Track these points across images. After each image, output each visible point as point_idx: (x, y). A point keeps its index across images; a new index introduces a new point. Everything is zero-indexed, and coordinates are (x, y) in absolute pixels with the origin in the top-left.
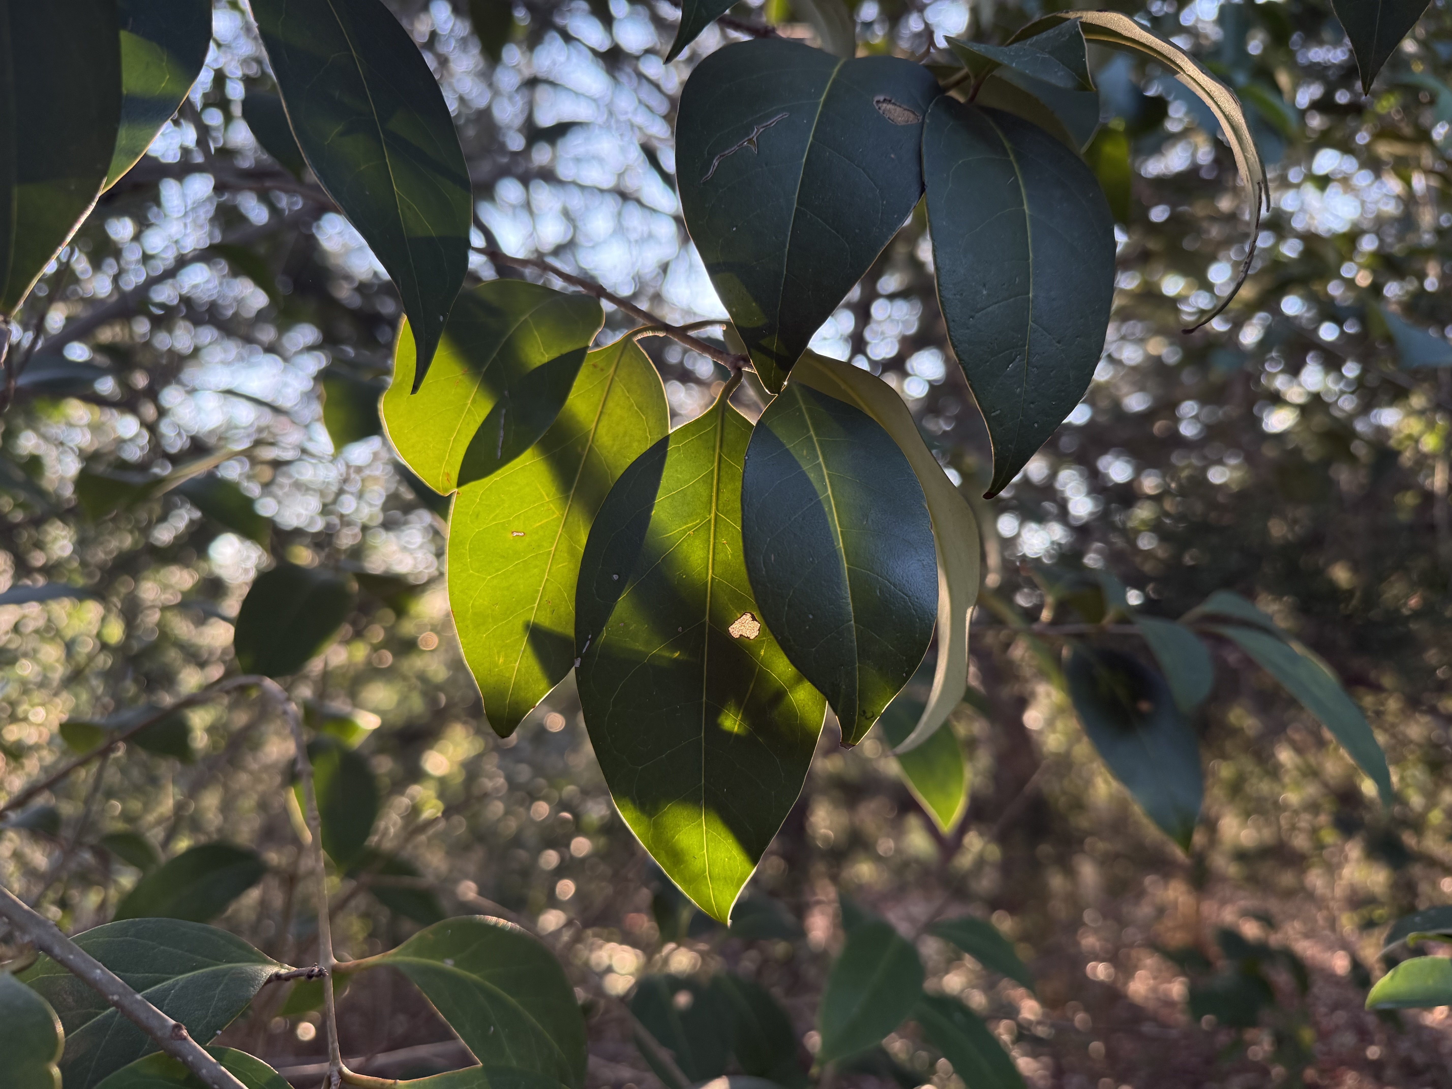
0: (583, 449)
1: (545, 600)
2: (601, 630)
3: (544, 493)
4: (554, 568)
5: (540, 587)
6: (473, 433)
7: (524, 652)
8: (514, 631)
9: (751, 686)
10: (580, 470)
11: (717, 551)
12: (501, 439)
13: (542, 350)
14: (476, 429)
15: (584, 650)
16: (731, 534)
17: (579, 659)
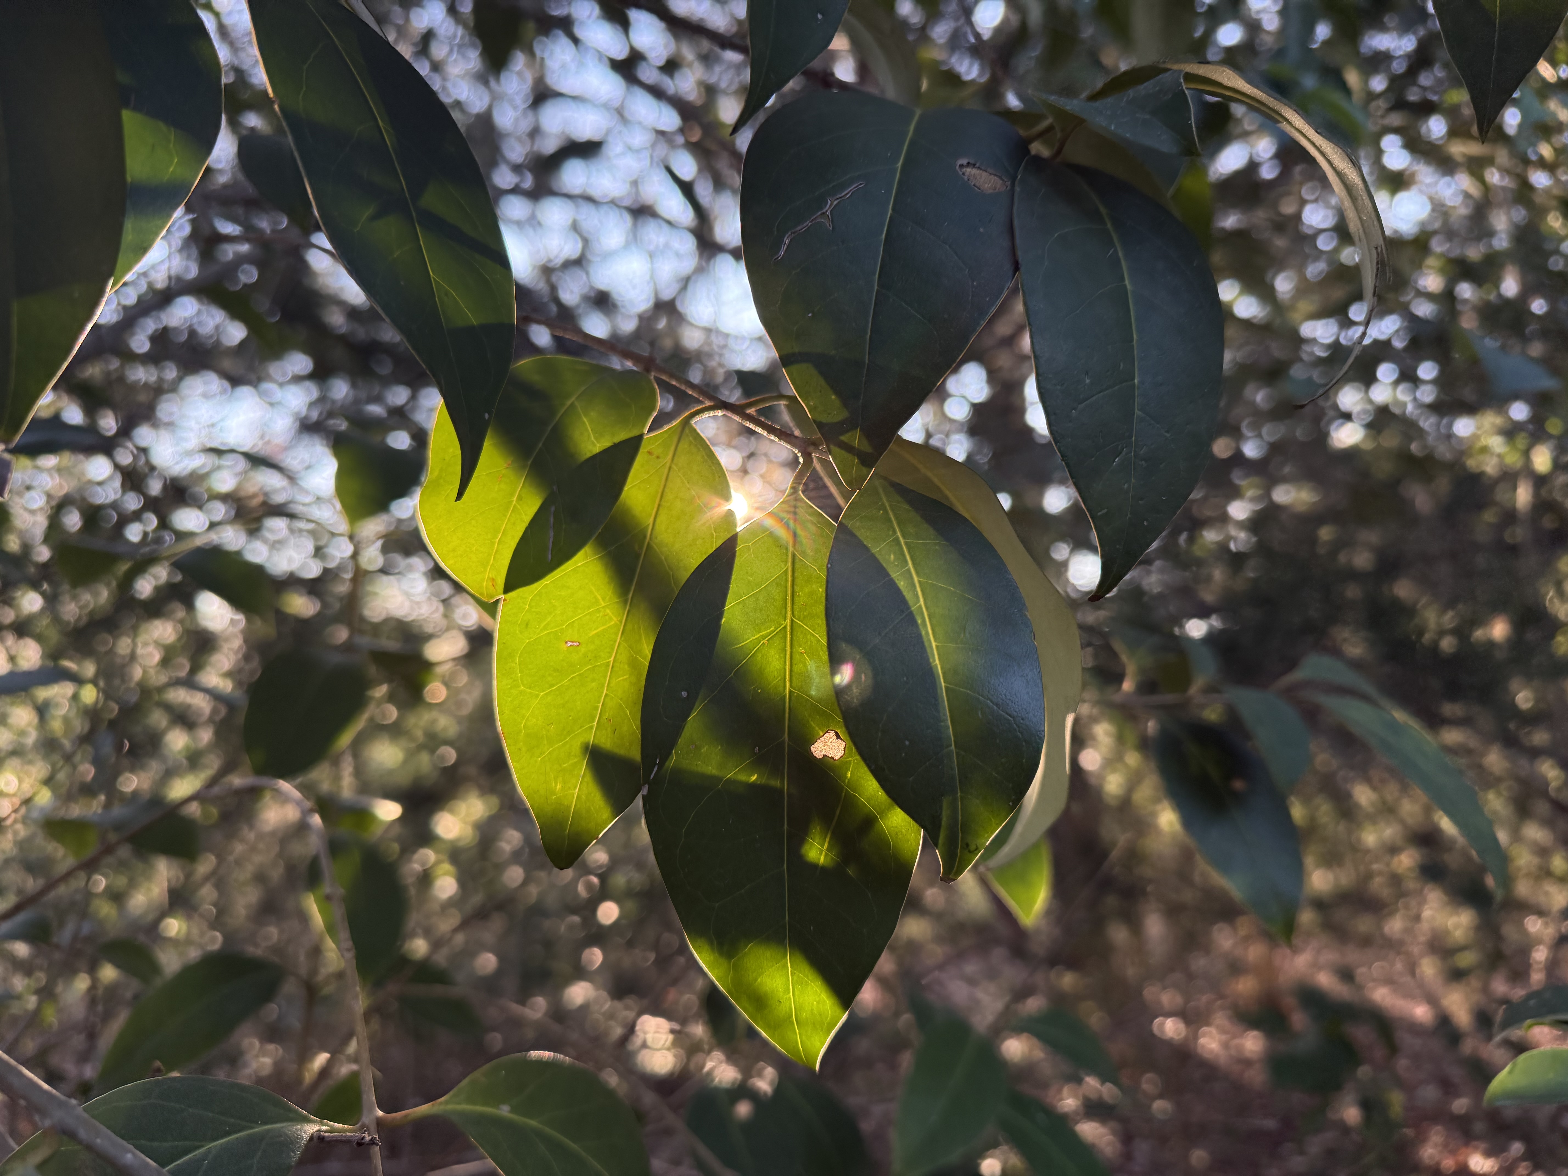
0: (641, 547)
1: (604, 718)
2: (670, 753)
3: (599, 597)
4: (614, 682)
5: (599, 703)
6: (520, 534)
7: (583, 777)
8: (573, 754)
9: (838, 812)
10: (638, 570)
11: (794, 662)
12: (551, 540)
13: (592, 438)
14: (523, 529)
15: (652, 777)
16: (809, 643)
17: (647, 786)
